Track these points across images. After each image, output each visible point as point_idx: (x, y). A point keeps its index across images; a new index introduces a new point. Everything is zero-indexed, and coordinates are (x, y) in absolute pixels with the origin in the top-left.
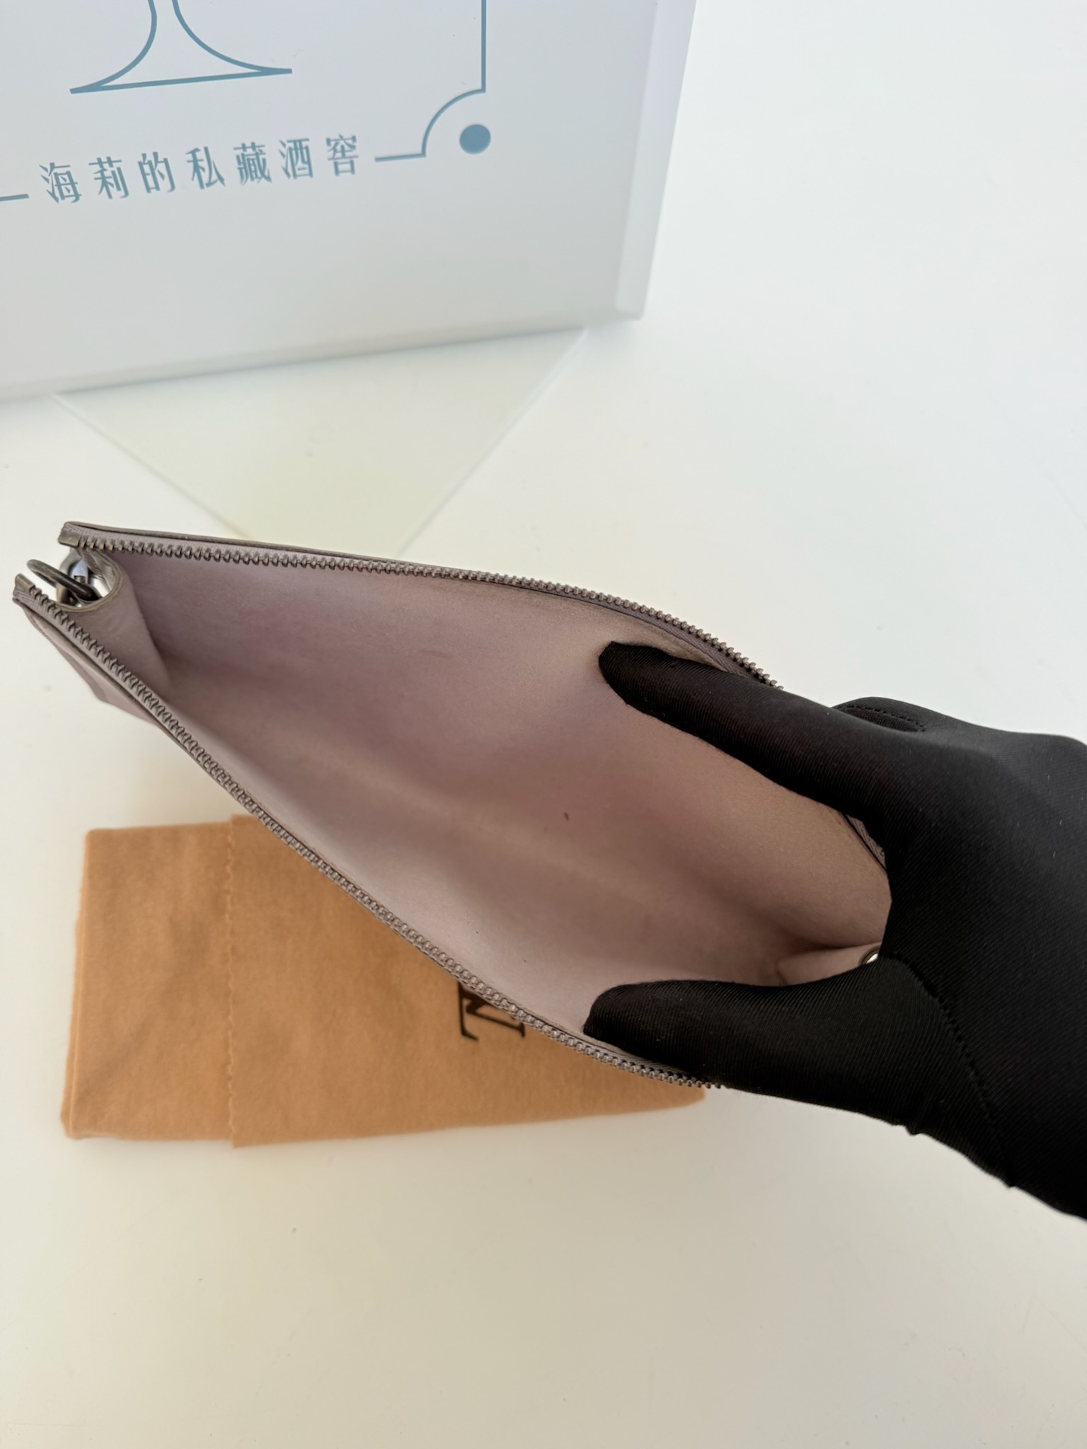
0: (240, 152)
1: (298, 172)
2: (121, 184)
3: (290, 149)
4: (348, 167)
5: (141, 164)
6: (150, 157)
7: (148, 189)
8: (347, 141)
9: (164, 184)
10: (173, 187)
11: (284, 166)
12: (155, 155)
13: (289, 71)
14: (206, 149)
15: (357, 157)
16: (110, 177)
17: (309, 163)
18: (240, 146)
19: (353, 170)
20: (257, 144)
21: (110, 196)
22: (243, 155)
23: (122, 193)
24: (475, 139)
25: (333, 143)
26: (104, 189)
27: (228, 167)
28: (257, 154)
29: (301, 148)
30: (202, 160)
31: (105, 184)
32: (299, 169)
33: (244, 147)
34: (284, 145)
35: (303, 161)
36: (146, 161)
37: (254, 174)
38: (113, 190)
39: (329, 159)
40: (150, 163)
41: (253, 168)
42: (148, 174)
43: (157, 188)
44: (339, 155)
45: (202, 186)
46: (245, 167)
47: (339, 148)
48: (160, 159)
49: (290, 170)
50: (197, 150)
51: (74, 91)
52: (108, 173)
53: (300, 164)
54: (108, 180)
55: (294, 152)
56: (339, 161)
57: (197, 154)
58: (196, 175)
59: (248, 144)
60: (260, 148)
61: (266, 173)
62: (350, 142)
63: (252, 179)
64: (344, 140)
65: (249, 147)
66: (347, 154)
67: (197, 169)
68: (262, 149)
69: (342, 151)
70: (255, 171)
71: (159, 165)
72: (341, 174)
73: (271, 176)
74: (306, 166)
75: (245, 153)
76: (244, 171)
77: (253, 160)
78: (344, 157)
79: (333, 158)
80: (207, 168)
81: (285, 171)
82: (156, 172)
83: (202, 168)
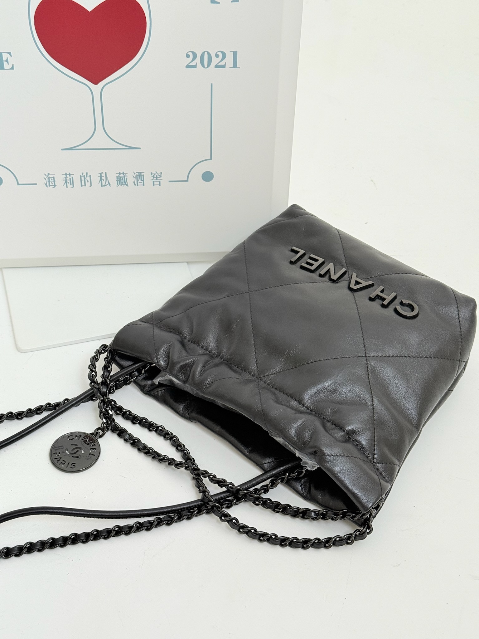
2: (72, 182)
3: (137, 175)
4: (158, 183)
5: (81, 176)
6: (85, 174)
7: (82, 186)
8: (158, 174)
9: (88, 184)
10: (91, 186)
11: (134, 181)
12: (87, 173)
13: (140, 148)
14: (106, 173)
15: (162, 180)
16: (68, 180)
17: (143, 181)
19: (160, 185)
20: (124, 173)
21: (67, 187)
22: (119, 176)
23: (72, 186)
24: (208, 177)
25: (153, 174)
26: (66, 184)
27: (113, 179)
28: (124, 176)
29: (141, 175)
30: (103, 177)
31: (66, 182)
32: (139, 183)
33: (120, 173)
34: (135, 174)
35: (141, 180)
36: (83, 175)
37: (122, 183)
38: (69, 185)
39: (151, 180)
40: (84, 176)
41: (122, 181)
42: (83, 180)
43: (85, 185)
44: (155, 179)
45: (102, 186)
46: (119, 180)
47: (155, 176)
48: (88, 175)
49: (136, 183)
51: (62, 150)
52: (68, 179)
53: (140, 181)
54: (67, 181)
55: (138, 176)
56: (155, 181)
57: (102, 174)
58: (100, 182)
59: (121, 173)
60: (126, 174)
61: (127, 183)
62: (160, 174)
63: (121, 185)
64: (157, 173)
65: (122, 173)
67: (101, 180)
70: (123, 182)
71: (87, 177)
72: (155, 186)
73: (128, 184)
74: (142, 182)
75: (120, 175)
76: (118, 181)
77: (123, 178)
78: (157, 179)
79: (152, 180)
80: (105, 180)
81: (134, 183)
82: (86, 180)
83: (103, 180)
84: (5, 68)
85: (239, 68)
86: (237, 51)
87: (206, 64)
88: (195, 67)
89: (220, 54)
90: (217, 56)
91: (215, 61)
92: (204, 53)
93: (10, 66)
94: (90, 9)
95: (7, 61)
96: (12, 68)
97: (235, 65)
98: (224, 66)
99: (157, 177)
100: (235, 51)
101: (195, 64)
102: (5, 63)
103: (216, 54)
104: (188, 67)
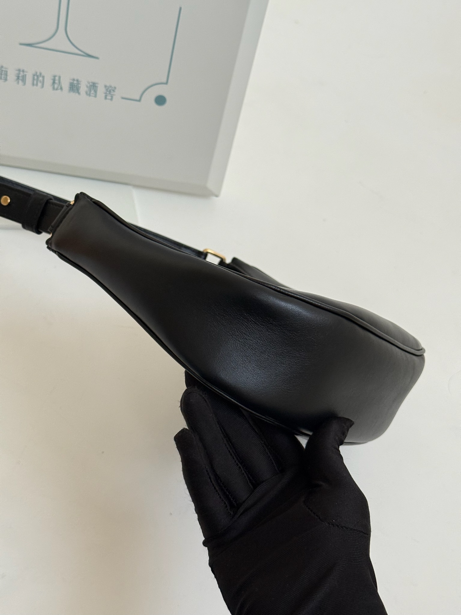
0: (72, 81)
1: (91, 95)
2: (24, 79)
3: (91, 86)
5: (34, 75)
6: (38, 74)
7: (33, 85)
9: (40, 84)
10: (43, 86)
11: (87, 91)
12: (41, 74)
13: (97, 58)
14: (60, 77)
15: (114, 95)
17: (96, 92)
19: (111, 99)
20: (79, 80)
22: (73, 83)
23: (23, 83)
24: (160, 100)
25: (107, 88)
26: (17, 80)
27: (66, 85)
28: (78, 84)
29: (96, 87)
30: (57, 80)
31: (18, 78)
32: (93, 94)
33: (74, 80)
34: (89, 83)
35: (94, 91)
36: (36, 75)
38: (20, 82)
39: (104, 93)
40: (38, 76)
41: (75, 88)
42: (35, 80)
43: (37, 85)
44: (108, 93)
45: (54, 88)
47: (109, 90)
48: (42, 76)
49: (88, 93)
51: (21, 44)
52: (20, 75)
53: (92, 92)
54: (20, 78)
57: (56, 77)
58: (53, 85)
59: (76, 80)
61: (80, 91)
62: (113, 89)
63: (74, 92)
64: (111, 88)
66: (112, 93)
67: (54, 82)
68: (80, 82)
69: (110, 91)
70: (76, 90)
71: (40, 77)
72: (107, 100)
73: (81, 93)
76: (71, 88)
77: (75, 85)
78: (110, 94)
79: (106, 93)
80: (58, 84)
81: (86, 93)
82: (39, 79)
83: (56, 82)
99: (110, 92)
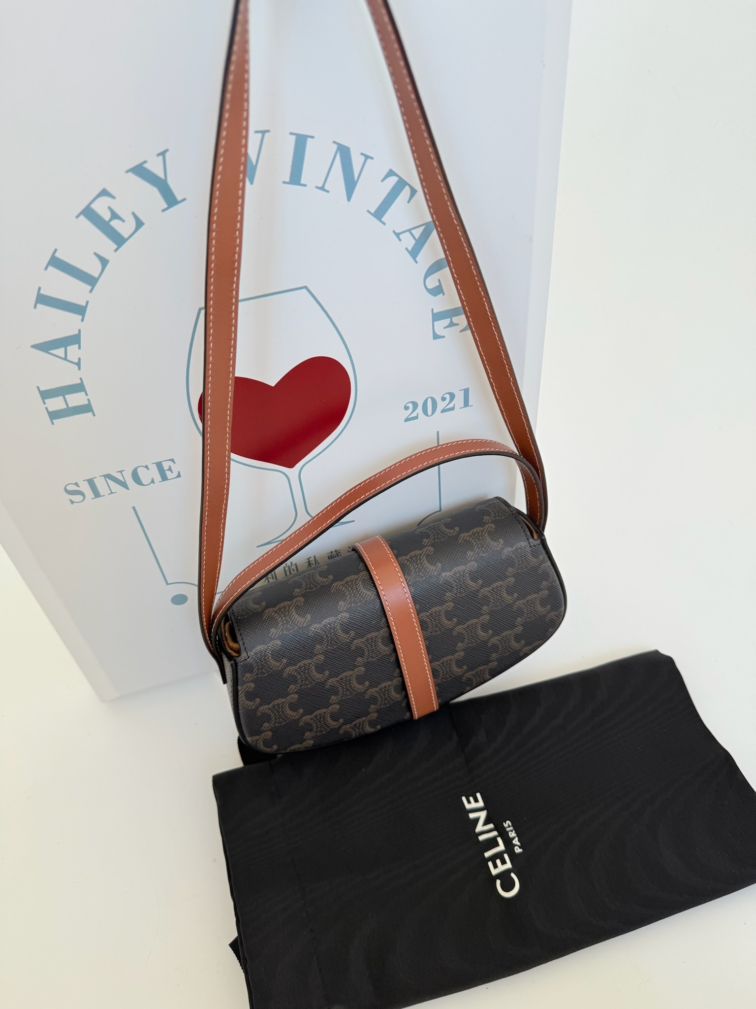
0: (329, 554)
5: (284, 568)
6: (289, 564)
9: (294, 573)
12: (291, 563)
13: (354, 521)
14: (315, 557)
18: (330, 552)
20: (337, 550)
22: (331, 555)
28: (337, 554)
34: (350, 548)
36: (287, 566)
40: (289, 566)
42: (287, 572)
43: (291, 574)
48: (294, 563)
50: (310, 557)
51: (258, 547)
57: (310, 560)
59: (333, 551)
67: (310, 564)
68: (340, 551)
82: (291, 569)
84: (169, 478)
85: (472, 406)
86: (468, 388)
87: (430, 412)
88: (416, 418)
89: (448, 396)
90: (443, 399)
91: (441, 405)
92: (426, 400)
93: (176, 474)
94: (273, 383)
95: (170, 469)
96: (179, 476)
97: (466, 404)
98: (453, 409)
100: (466, 389)
101: (416, 415)
102: (168, 473)
103: (442, 397)
104: (407, 420)
